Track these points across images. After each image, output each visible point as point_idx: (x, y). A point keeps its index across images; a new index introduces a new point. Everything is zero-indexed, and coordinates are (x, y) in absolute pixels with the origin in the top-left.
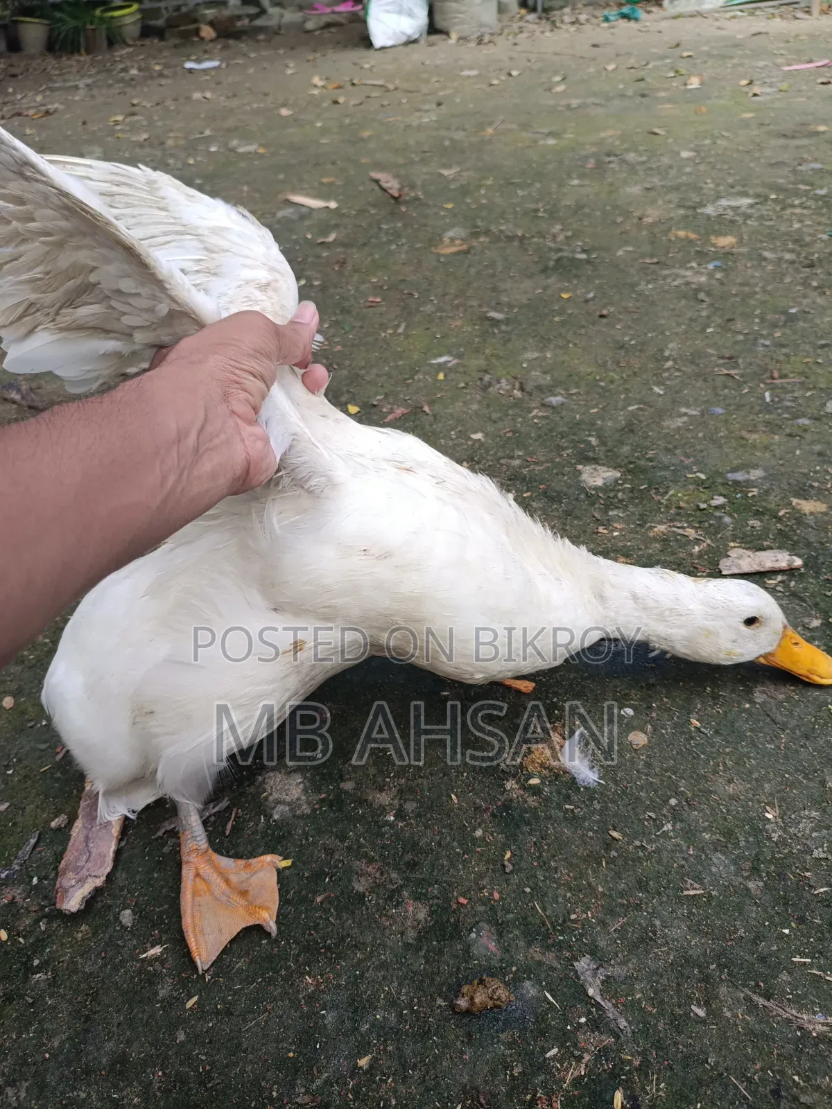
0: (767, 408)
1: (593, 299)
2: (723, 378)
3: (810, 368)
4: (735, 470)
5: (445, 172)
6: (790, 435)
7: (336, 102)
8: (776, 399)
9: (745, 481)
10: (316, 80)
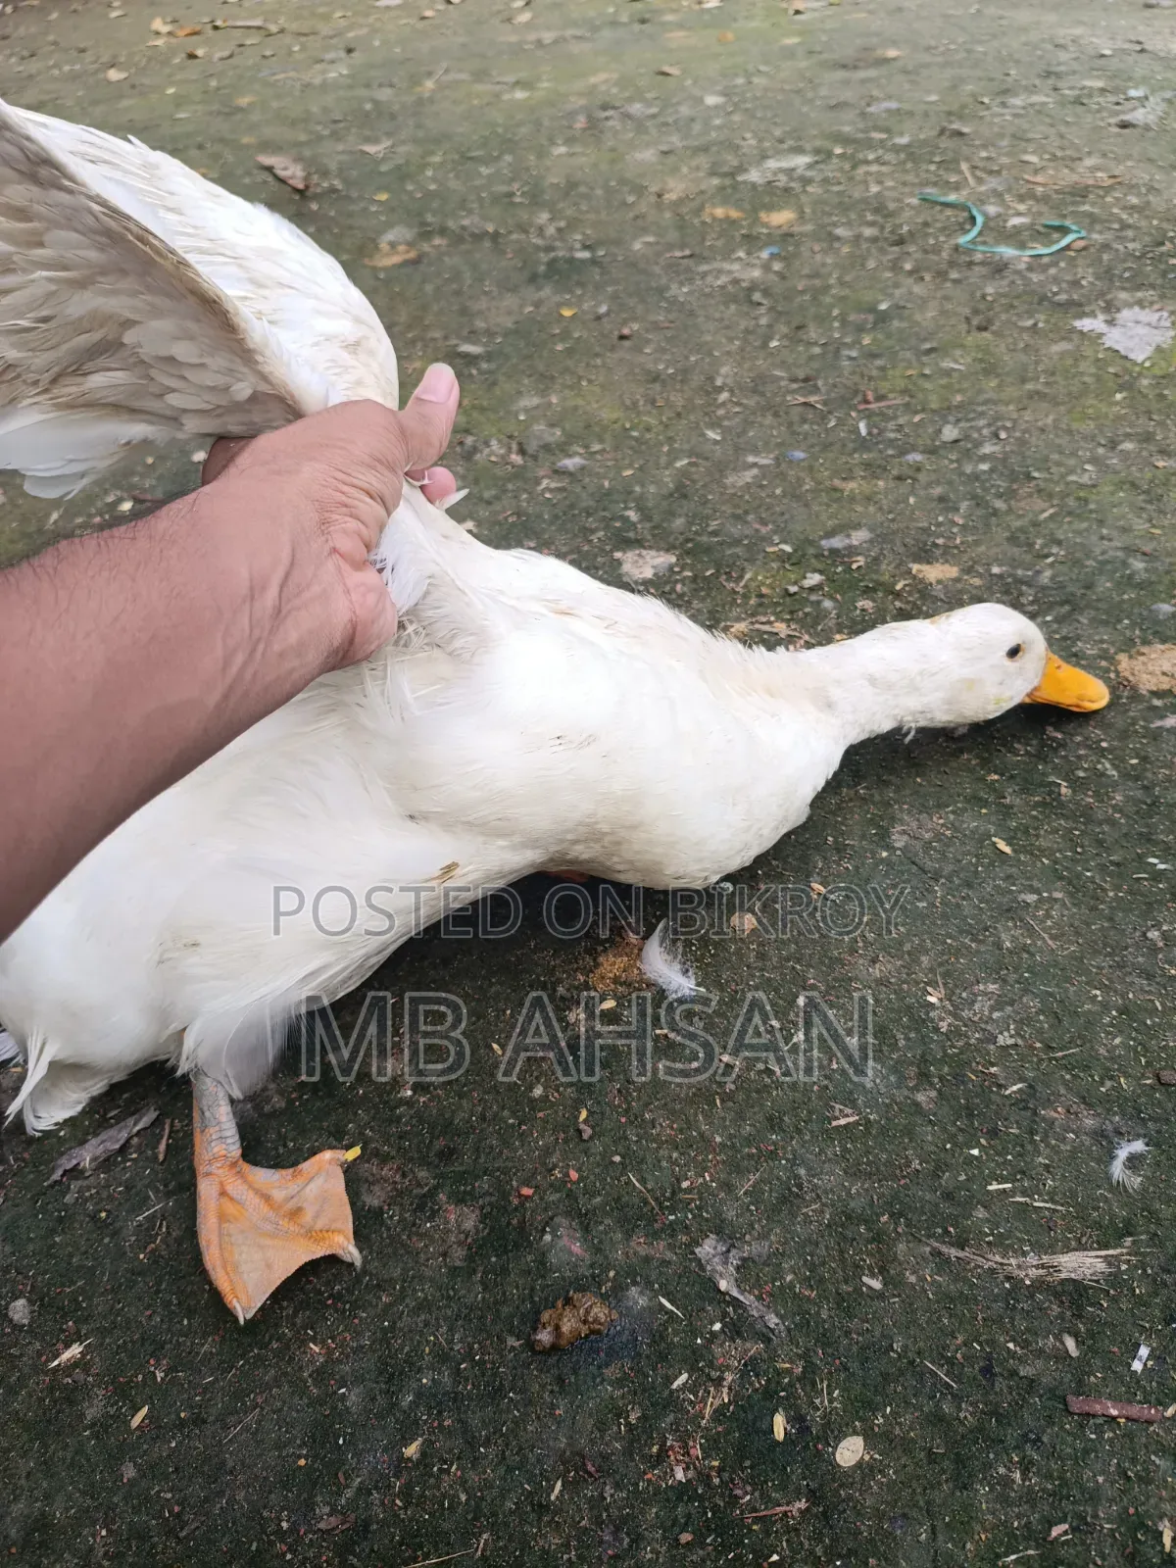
0: (863, 444)
1: (608, 314)
2: (800, 409)
3: (915, 384)
4: (830, 534)
5: (371, 149)
6: (899, 478)
7: (192, 56)
8: (875, 431)
9: (845, 548)
10: (158, 24)
